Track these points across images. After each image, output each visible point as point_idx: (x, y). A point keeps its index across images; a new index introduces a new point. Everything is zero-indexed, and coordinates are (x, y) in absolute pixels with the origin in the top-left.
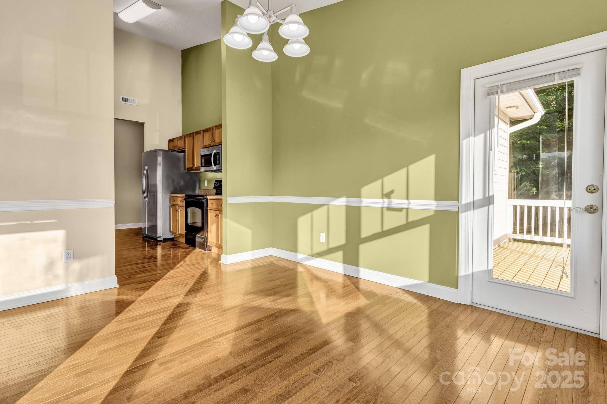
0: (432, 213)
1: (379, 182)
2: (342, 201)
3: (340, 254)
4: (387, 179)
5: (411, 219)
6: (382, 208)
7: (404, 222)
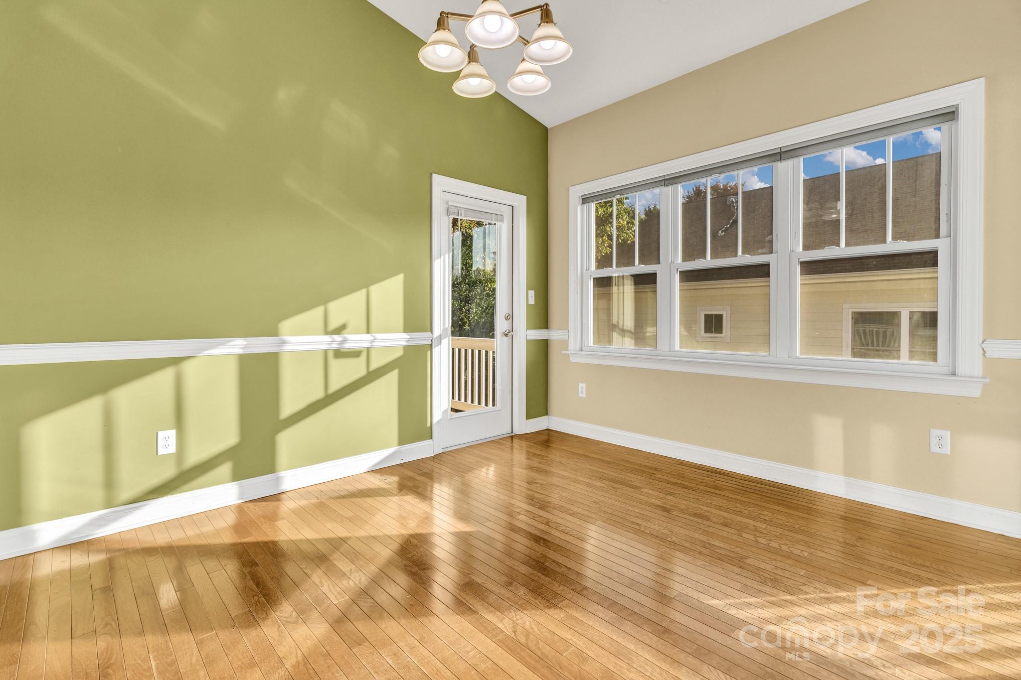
0: (400, 353)
1: (320, 310)
2: (237, 346)
3: (226, 469)
4: (333, 306)
5: (374, 366)
6: (326, 352)
7: (363, 372)
